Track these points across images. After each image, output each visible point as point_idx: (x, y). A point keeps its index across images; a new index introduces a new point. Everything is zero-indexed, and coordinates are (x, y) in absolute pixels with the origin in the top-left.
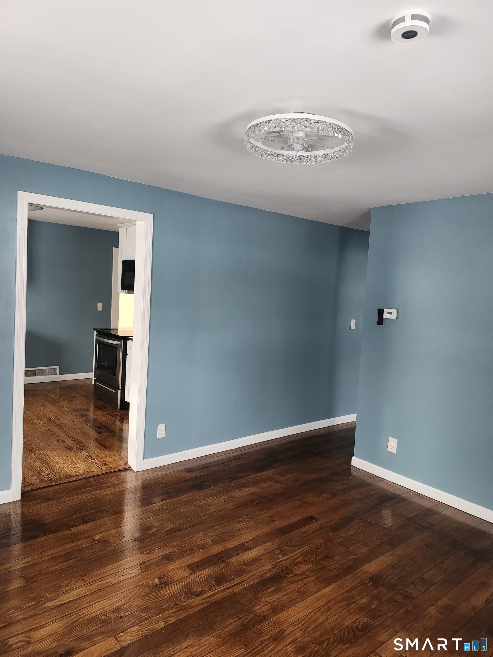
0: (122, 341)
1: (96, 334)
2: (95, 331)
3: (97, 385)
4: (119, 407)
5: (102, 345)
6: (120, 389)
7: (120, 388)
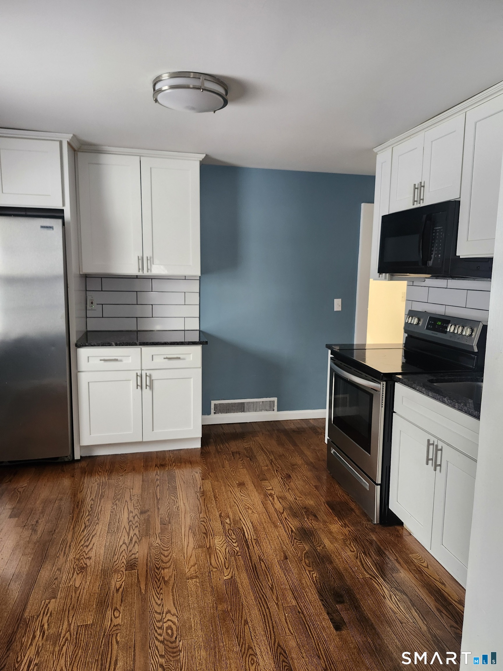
0: (385, 383)
1: (331, 357)
2: (330, 351)
3: (332, 452)
4: (376, 519)
5: (341, 380)
6: (377, 485)
7: (379, 482)
